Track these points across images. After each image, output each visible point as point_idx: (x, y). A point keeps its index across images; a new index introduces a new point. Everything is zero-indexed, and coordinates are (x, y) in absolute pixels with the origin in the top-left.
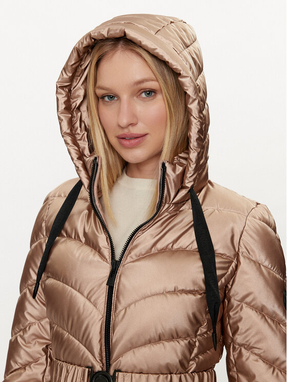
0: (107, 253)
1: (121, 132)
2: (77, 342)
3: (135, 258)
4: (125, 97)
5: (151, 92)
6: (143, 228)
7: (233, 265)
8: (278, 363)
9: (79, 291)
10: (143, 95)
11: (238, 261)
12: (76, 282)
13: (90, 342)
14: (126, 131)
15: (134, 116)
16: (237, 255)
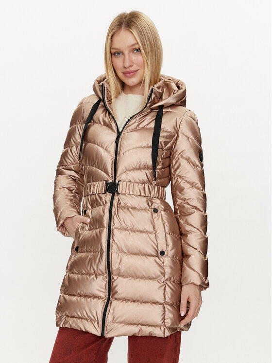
0: (115, 128)
1: (125, 70)
2: (100, 171)
3: (129, 131)
4: (126, 53)
5: (139, 50)
6: (134, 117)
7: (175, 137)
8: (194, 184)
9: (101, 147)
10: (135, 51)
11: (178, 135)
12: (100, 142)
13: (107, 169)
14: (128, 70)
15: (132, 62)
16: (177, 133)
